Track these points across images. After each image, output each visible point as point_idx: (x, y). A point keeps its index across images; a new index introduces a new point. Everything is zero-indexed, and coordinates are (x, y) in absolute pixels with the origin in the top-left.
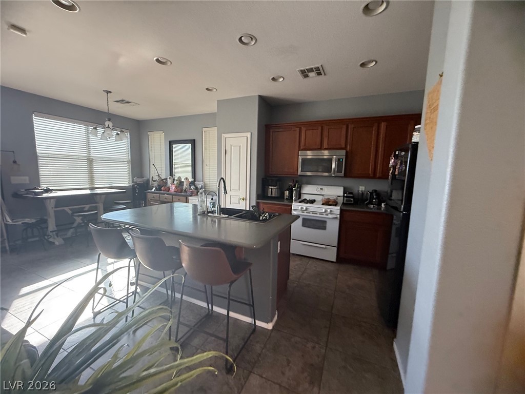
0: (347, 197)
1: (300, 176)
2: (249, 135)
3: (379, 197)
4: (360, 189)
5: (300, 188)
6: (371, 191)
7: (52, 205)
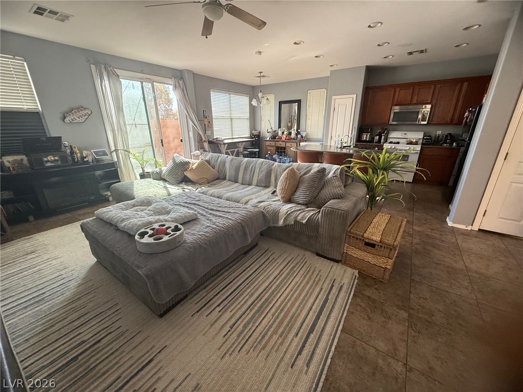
0: (425, 139)
1: (390, 125)
2: (355, 96)
3: (452, 138)
4: (437, 133)
5: (387, 134)
6: (446, 134)
7: (225, 148)
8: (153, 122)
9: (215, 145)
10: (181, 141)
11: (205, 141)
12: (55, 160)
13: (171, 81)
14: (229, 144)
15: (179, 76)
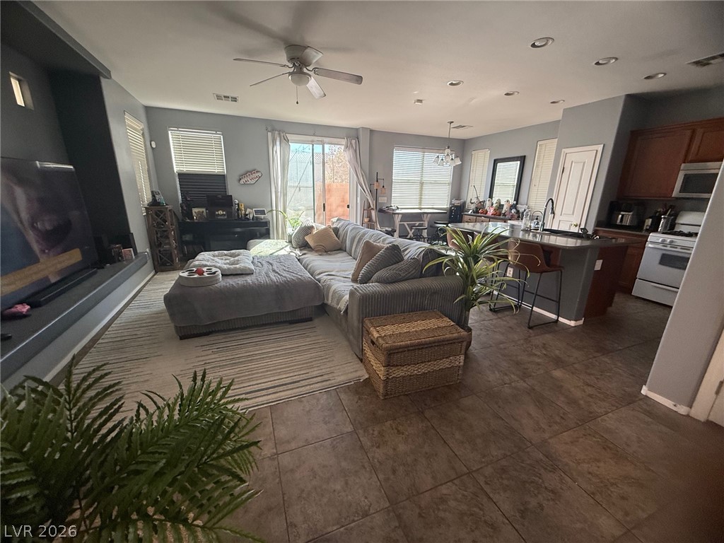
1: (677, 198)
2: (600, 148)
5: (676, 216)
7: (399, 219)
8: (319, 184)
9: (386, 214)
10: (348, 207)
11: (372, 209)
12: (223, 214)
13: (344, 142)
14: (403, 214)
15: (353, 136)
